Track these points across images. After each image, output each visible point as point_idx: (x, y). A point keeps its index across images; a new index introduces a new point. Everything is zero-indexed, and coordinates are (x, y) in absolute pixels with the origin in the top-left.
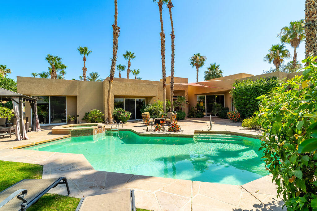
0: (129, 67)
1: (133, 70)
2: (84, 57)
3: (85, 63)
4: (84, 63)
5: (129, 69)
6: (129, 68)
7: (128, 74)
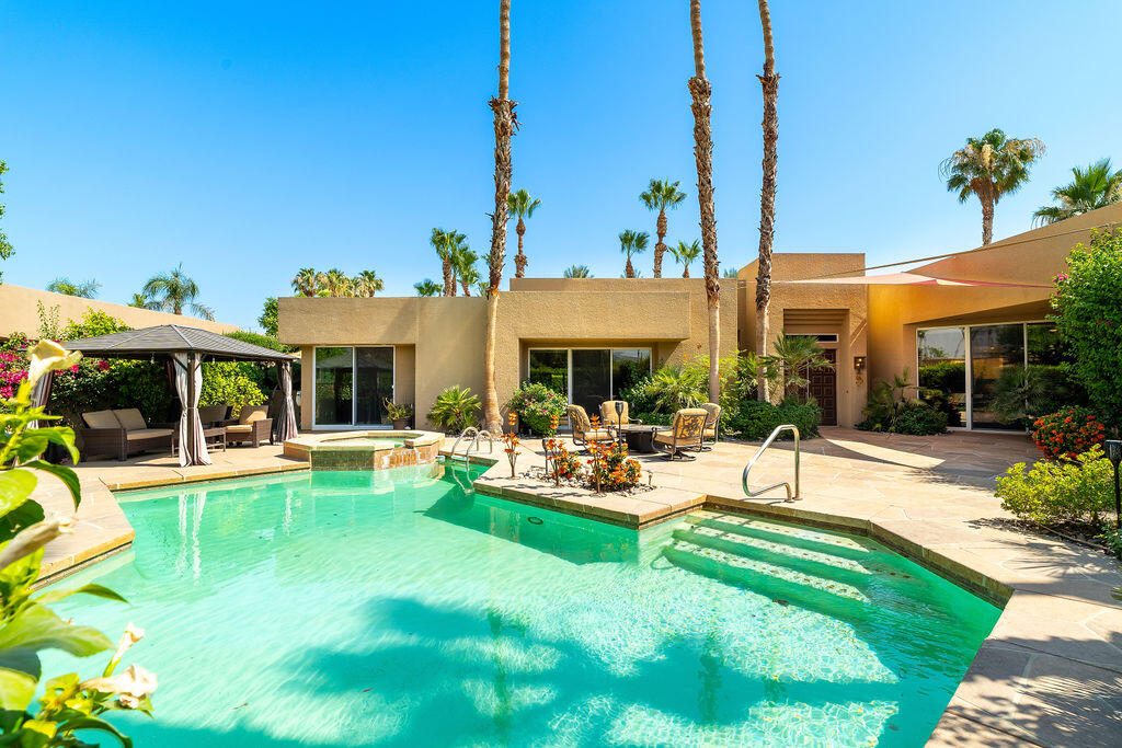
0: (661, 235)
1: (676, 246)
2: (520, 221)
3: (523, 242)
4: (520, 240)
5: (659, 243)
6: (660, 240)
7: (658, 260)
